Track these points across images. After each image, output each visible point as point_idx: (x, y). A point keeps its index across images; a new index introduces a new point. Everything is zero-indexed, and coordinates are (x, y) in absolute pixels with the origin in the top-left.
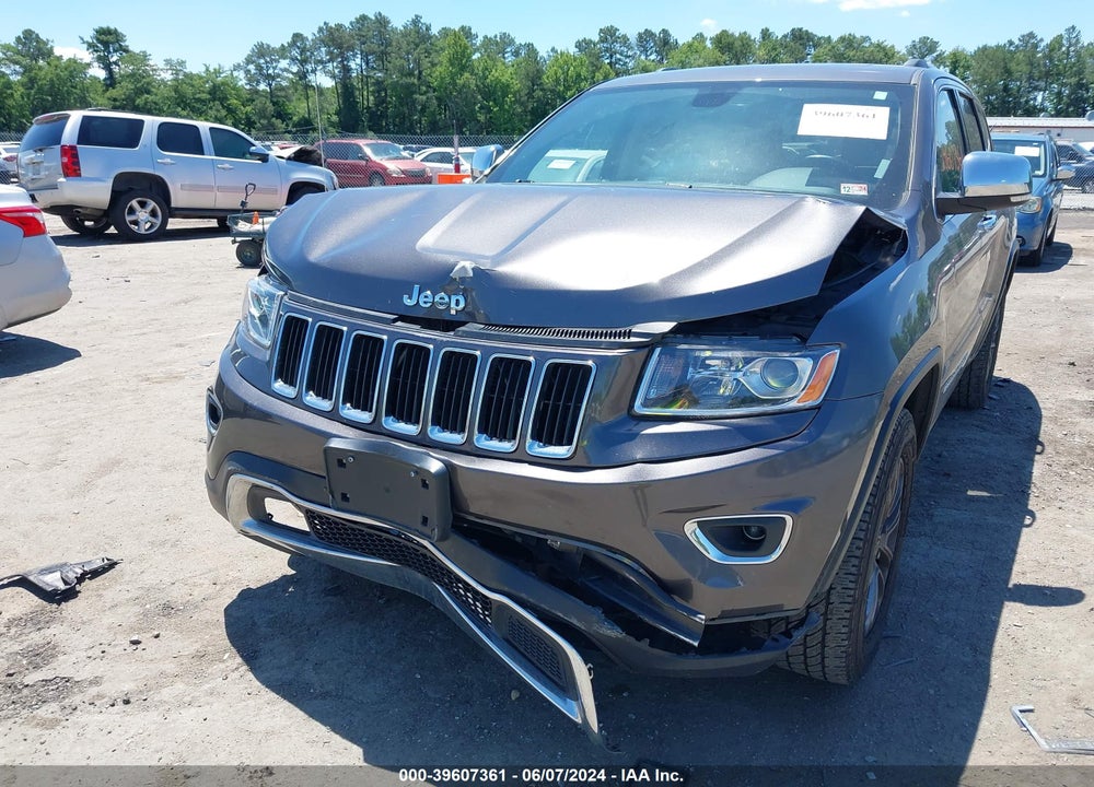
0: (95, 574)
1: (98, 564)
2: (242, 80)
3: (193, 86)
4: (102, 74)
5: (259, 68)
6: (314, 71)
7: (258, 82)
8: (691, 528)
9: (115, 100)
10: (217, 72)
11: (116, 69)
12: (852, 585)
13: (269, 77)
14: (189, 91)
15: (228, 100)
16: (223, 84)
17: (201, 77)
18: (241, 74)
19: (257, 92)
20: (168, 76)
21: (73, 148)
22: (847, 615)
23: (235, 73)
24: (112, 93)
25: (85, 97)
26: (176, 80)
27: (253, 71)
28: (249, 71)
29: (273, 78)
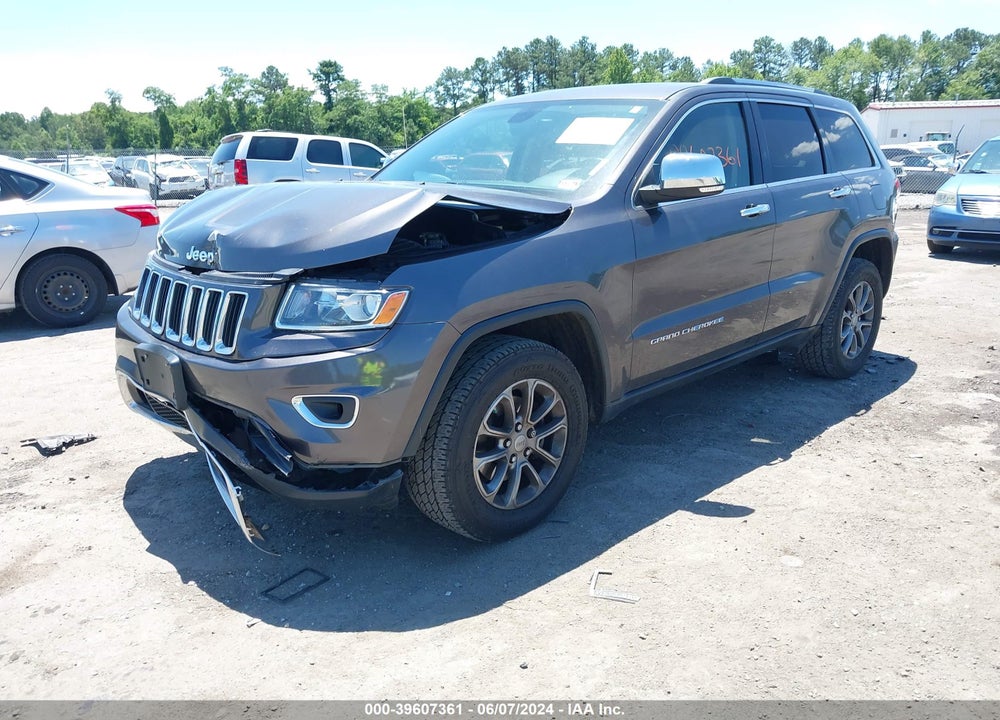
0: (81, 442)
1: (84, 436)
2: (432, 102)
3: (393, 107)
4: (322, 99)
5: (447, 89)
6: (492, 90)
7: (445, 101)
8: (297, 402)
9: (331, 120)
10: (413, 94)
11: (333, 94)
12: (443, 457)
13: (455, 97)
14: (388, 111)
15: (420, 117)
16: (418, 103)
17: (399, 99)
18: (432, 95)
19: (444, 110)
20: (373, 99)
21: (244, 162)
22: (443, 479)
23: (427, 95)
24: (331, 115)
25: (309, 120)
26: (379, 102)
27: (442, 92)
28: (439, 92)
29: (458, 98)
